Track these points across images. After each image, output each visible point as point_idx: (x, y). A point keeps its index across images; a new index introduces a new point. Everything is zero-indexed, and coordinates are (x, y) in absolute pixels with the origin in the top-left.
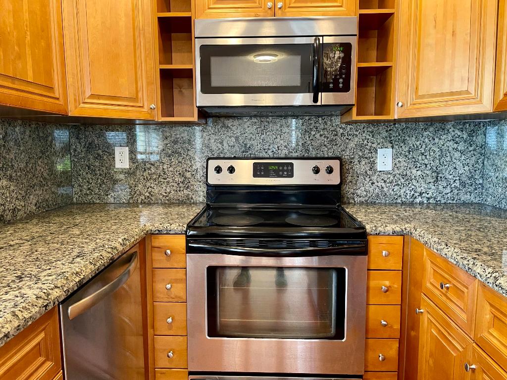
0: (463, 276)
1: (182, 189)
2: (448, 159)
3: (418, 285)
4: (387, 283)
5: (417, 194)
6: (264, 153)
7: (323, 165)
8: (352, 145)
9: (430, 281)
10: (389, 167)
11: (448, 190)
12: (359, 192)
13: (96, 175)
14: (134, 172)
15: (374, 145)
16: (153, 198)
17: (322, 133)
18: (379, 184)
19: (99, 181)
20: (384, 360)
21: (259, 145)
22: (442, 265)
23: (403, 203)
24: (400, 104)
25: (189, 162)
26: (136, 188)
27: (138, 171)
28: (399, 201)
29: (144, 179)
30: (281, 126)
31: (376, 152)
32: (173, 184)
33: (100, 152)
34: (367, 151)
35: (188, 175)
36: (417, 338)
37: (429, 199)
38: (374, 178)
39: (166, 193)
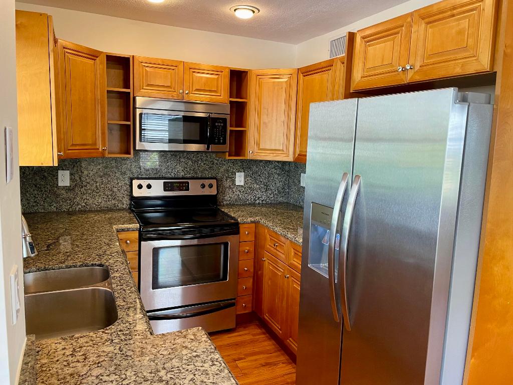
0: (283, 239)
1: (110, 200)
2: (272, 178)
3: (263, 247)
4: (248, 248)
5: (257, 198)
6: (169, 175)
7: (207, 182)
8: (222, 170)
9: (269, 245)
10: (242, 184)
11: (272, 196)
12: (226, 198)
13: (42, 191)
14: (73, 189)
15: (234, 170)
16: (88, 207)
17: (205, 162)
18: (237, 193)
19: (44, 196)
20: (246, 288)
21: (165, 170)
22: (274, 236)
23: (249, 204)
24: (251, 152)
25: (116, 181)
26: (75, 200)
27: (77, 188)
28: (247, 203)
29: (81, 193)
30: (180, 158)
31: (235, 174)
32: (103, 196)
33: (46, 174)
34: (230, 174)
35: (115, 190)
36: (262, 274)
37: (263, 201)
38: (234, 190)
39: (98, 203)
